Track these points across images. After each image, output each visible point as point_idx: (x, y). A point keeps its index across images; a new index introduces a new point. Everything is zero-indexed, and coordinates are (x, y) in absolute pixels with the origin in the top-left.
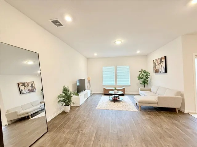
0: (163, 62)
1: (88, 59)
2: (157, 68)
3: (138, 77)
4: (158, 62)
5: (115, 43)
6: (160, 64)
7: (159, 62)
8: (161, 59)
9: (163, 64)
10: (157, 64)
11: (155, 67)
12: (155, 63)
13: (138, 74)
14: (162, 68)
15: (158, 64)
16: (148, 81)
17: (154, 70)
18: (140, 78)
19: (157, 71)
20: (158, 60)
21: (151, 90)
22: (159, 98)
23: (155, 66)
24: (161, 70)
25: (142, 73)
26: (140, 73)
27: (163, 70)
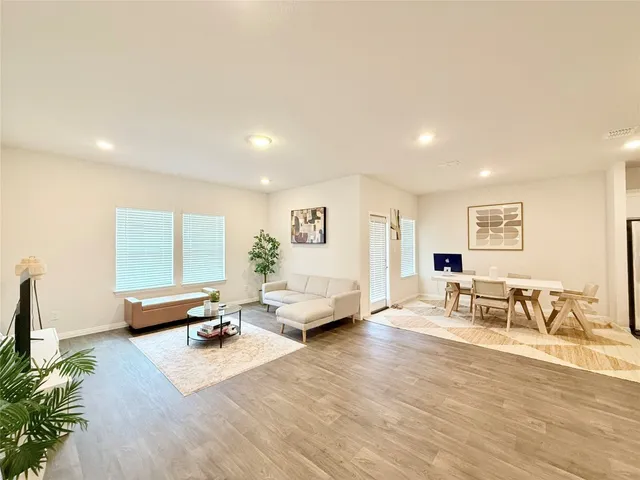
0: (319, 218)
2: (302, 230)
3: (250, 253)
4: (305, 218)
5: (247, 139)
6: (312, 221)
7: (309, 217)
8: (314, 212)
9: (319, 224)
10: (301, 221)
11: (298, 229)
12: (297, 219)
13: (249, 244)
14: (317, 232)
15: (306, 222)
16: (273, 263)
17: (292, 234)
18: (254, 256)
19: (300, 240)
20: (305, 212)
22: (337, 301)
23: (297, 226)
24: (312, 237)
25: (260, 240)
26: (257, 240)
27: (318, 236)
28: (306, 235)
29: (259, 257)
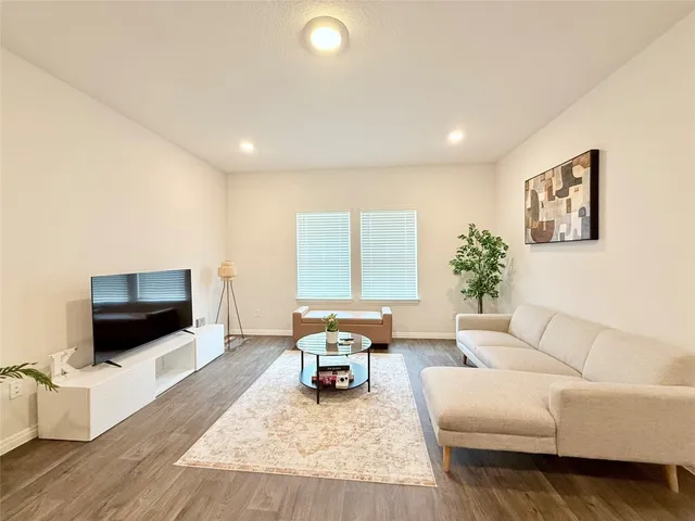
0: (579, 181)
1: (229, 176)
2: (543, 218)
3: (452, 263)
4: (550, 189)
6: (563, 193)
7: (558, 186)
8: (567, 170)
9: (580, 196)
10: (542, 196)
11: (536, 216)
12: (535, 195)
13: (451, 248)
14: (575, 214)
15: (551, 198)
16: (496, 281)
17: (527, 227)
18: (461, 267)
19: (541, 235)
20: (548, 175)
21: (513, 327)
23: (534, 210)
24: (563, 228)
25: (470, 242)
26: (465, 242)
27: (576, 225)
28: (550, 224)
29: (468, 269)
